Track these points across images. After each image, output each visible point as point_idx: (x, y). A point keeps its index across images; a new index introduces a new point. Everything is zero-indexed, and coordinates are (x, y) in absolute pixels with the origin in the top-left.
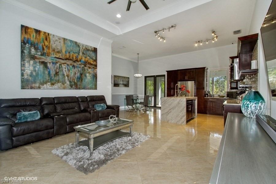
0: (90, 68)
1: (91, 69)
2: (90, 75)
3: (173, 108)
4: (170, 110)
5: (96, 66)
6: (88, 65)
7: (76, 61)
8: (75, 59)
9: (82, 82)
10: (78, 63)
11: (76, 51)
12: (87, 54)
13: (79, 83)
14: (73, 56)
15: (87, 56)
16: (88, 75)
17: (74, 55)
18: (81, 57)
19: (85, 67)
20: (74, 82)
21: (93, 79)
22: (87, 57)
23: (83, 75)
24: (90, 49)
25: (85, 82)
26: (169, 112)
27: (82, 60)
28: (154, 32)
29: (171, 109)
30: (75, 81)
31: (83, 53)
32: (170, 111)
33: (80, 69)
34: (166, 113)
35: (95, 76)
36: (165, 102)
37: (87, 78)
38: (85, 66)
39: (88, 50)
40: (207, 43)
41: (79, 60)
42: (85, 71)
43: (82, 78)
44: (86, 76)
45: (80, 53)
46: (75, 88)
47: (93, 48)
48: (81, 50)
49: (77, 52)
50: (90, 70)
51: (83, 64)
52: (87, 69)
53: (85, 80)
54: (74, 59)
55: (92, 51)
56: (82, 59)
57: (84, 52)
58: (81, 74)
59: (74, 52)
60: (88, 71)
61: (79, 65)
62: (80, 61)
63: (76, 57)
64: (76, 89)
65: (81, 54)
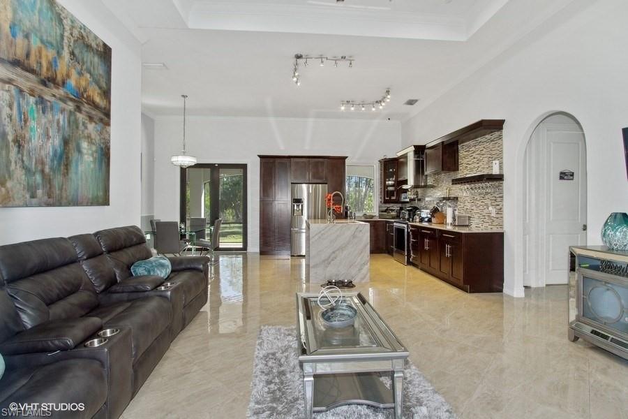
0: (91, 118)
1: (93, 124)
2: (90, 149)
3: (342, 249)
4: (334, 252)
5: (108, 114)
6: (86, 108)
7: (49, 79)
8: (48, 69)
9: (67, 173)
10: (55, 91)
11: (49, 39)
12: (83, 64)
13: (57, 180)
14: (40, 57)
15: (84, 67)
16: (84, 145)
17: (44, 53)
18: (65, 68)
19: (78, 115)
20: (43, 171)
21: (100, 165)
22: (83, 75)
23: (72, 146)
24: (94, 45)
25: (76, 173)
26: (331, 258)
27: (68, 81)
28: (294, 56)
29: (336, 251)
30: (47, 170)
31: (72, 53)
32: (333, 255)
33: (61, 117)
34: (324, 261)
35: (104, 155)
36: (320, 235)
37: (82, 157)
38: (78, 109)
39: (88, 47)
40: (363, 109)
41: (59, 78)
42: (77, 128)
43: (67, 158)
44: (79, 151)
45: (63, 48)
46: (46, 197)
47: (101, 44)
48: (66, 40)
49: (54, 42)
50: (91, 126)
51: (71, 100)
52: (84, 124)
53: (77, 165)
54: (44, 69)
55: (97, 52)
56: (68, 76)
57: (77, 52)
58: (66, 142)
59: (45, 38)
60: (86, 131)
61: (60, 99)
62: (64, 83)
63: (50, 63)
64: (48, 205)
65: (66, 54)
